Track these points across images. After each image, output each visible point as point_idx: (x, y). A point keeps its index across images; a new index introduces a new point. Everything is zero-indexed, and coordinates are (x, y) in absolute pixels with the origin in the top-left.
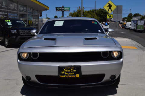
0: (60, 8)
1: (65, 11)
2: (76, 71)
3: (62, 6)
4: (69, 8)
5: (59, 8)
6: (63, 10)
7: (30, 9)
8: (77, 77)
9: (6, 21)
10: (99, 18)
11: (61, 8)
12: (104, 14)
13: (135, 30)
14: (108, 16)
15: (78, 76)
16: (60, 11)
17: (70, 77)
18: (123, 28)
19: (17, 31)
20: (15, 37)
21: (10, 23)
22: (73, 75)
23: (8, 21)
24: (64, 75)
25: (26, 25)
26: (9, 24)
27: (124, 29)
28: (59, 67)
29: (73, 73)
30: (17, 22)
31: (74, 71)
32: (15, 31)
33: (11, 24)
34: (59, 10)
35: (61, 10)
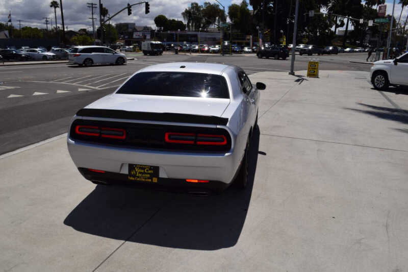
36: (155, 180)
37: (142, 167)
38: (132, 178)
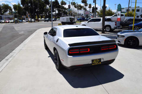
36: (100, 63)
37: (96, 60)
38: (93, 64)
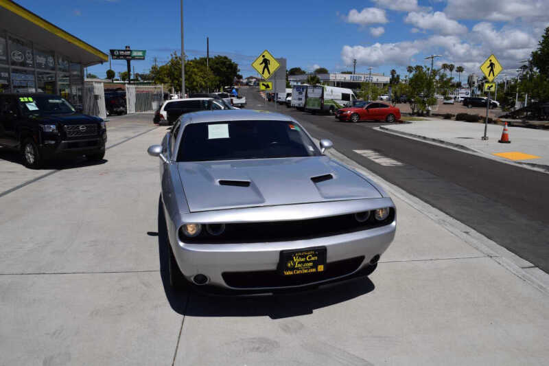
0: (122, 51)
1: (134, 58)
2: (316, 258)
3: (126, 47)
4: (144, 52)
5: (119, 51)
6: (130, 56)
7: (63, 61)
8: (319, 270)
9: (22, 100)
10: (218, 78)
11: (124, 51)
12: (227, 68)
13: (300, 109)
14: (263, 84)
15: (321, 268)
16: (122, 59)
17: (306, 271)
18: (269, 100)
19: (58, 128)
20: (53, 142)
21: (33, 104)
22: (312, 267)
23: (26, 99)
24: (293, 269)
25: (73, 110)
26: (31, 109)
27: (271, 103)
28: (282, 253)
29: (311, 264)
30: (50, 101)
31: (313, 259)
32: (53, 127)
33: (37, 109)
34: (118, 57)
35: (125, 57)
